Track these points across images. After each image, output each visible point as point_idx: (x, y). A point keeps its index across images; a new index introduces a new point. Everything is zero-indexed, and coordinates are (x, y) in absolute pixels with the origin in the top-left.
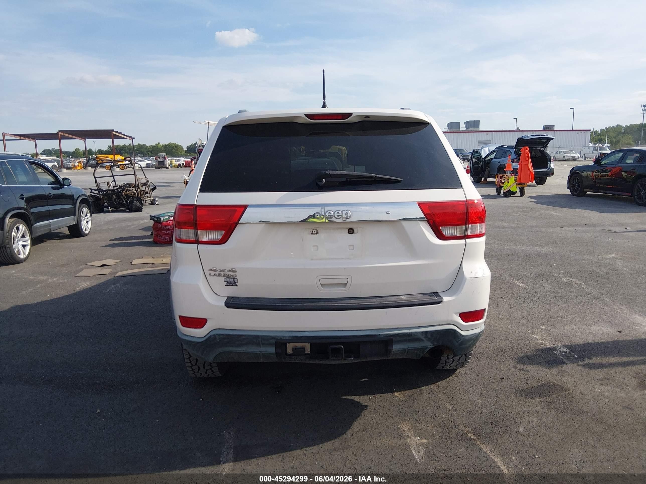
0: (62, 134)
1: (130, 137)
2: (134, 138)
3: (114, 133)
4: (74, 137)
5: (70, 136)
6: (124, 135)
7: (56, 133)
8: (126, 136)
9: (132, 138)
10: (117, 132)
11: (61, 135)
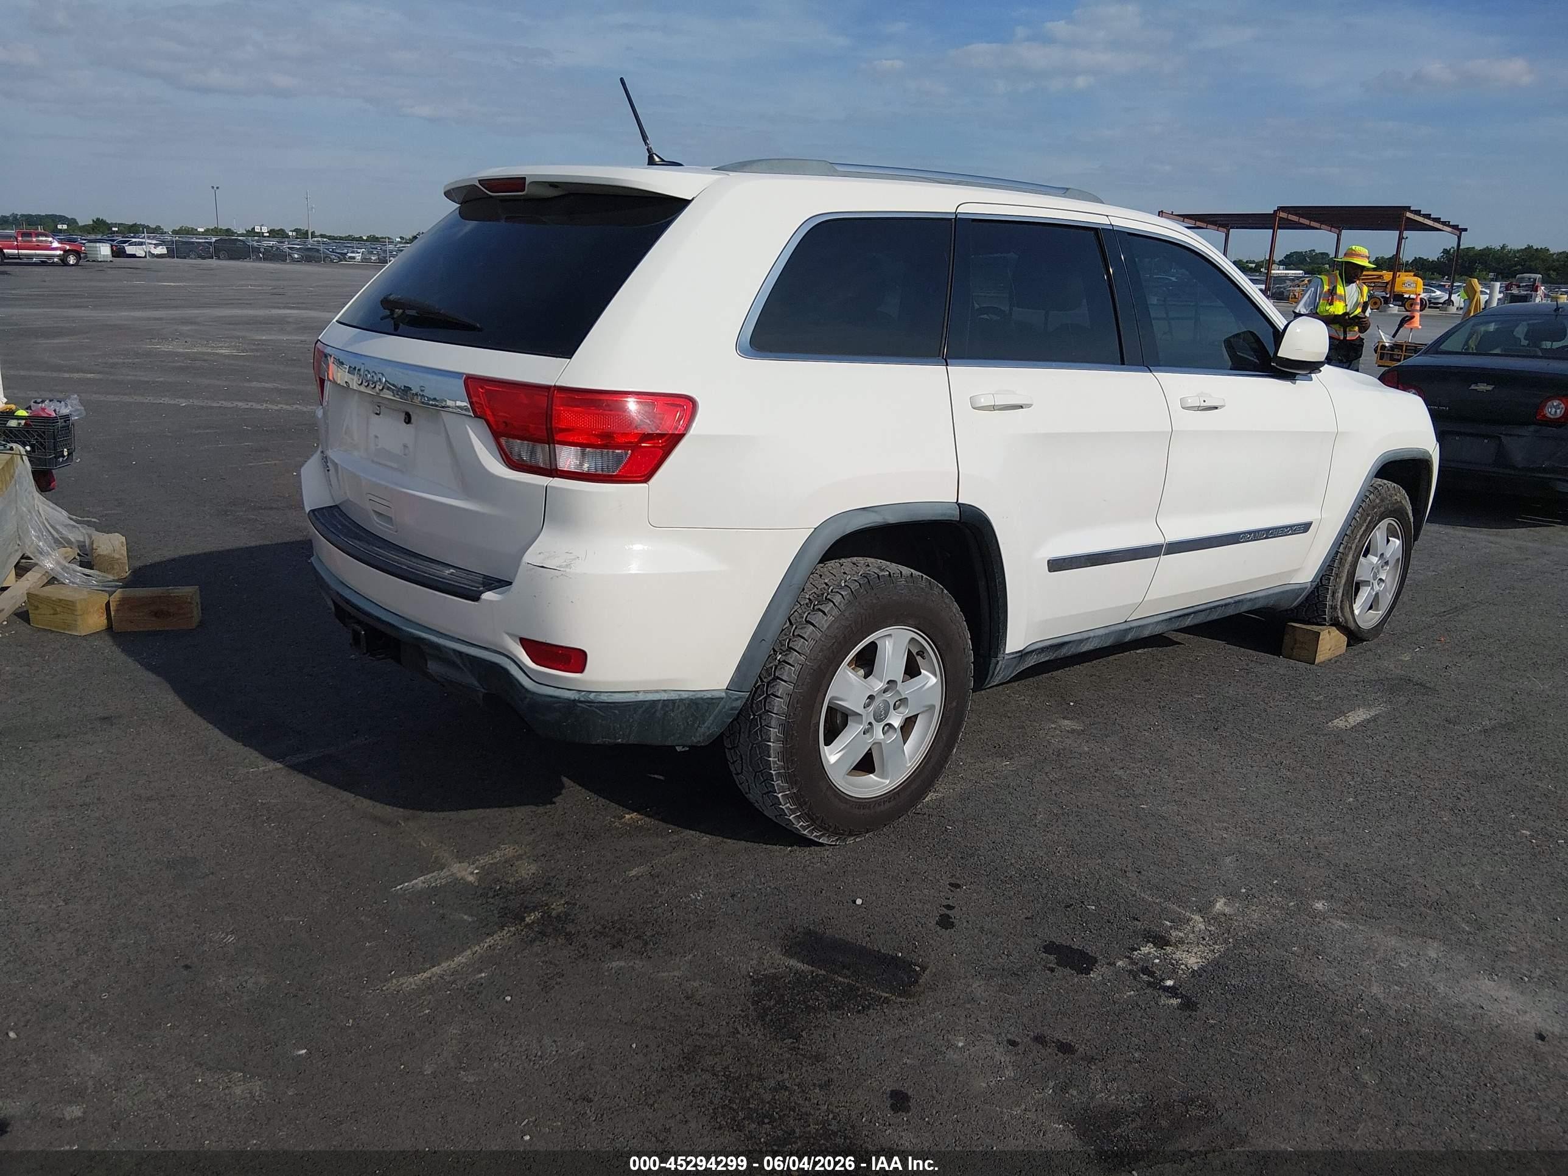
0: (1283, 215)
1: (1455, 227)
2: (1465, 230)
3: (1408, 215)
4: (1313, 224)
5: (1302, 221)
6: (1437, 220)
7: (1272, 212)
8: (1444, 223)
9: (1459, 230)
10: (1418, 213)
11: (1281, 218)
